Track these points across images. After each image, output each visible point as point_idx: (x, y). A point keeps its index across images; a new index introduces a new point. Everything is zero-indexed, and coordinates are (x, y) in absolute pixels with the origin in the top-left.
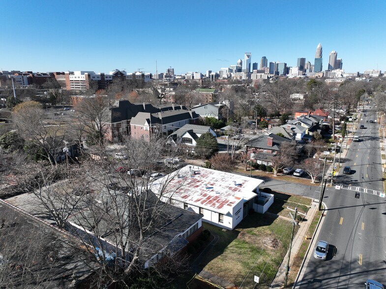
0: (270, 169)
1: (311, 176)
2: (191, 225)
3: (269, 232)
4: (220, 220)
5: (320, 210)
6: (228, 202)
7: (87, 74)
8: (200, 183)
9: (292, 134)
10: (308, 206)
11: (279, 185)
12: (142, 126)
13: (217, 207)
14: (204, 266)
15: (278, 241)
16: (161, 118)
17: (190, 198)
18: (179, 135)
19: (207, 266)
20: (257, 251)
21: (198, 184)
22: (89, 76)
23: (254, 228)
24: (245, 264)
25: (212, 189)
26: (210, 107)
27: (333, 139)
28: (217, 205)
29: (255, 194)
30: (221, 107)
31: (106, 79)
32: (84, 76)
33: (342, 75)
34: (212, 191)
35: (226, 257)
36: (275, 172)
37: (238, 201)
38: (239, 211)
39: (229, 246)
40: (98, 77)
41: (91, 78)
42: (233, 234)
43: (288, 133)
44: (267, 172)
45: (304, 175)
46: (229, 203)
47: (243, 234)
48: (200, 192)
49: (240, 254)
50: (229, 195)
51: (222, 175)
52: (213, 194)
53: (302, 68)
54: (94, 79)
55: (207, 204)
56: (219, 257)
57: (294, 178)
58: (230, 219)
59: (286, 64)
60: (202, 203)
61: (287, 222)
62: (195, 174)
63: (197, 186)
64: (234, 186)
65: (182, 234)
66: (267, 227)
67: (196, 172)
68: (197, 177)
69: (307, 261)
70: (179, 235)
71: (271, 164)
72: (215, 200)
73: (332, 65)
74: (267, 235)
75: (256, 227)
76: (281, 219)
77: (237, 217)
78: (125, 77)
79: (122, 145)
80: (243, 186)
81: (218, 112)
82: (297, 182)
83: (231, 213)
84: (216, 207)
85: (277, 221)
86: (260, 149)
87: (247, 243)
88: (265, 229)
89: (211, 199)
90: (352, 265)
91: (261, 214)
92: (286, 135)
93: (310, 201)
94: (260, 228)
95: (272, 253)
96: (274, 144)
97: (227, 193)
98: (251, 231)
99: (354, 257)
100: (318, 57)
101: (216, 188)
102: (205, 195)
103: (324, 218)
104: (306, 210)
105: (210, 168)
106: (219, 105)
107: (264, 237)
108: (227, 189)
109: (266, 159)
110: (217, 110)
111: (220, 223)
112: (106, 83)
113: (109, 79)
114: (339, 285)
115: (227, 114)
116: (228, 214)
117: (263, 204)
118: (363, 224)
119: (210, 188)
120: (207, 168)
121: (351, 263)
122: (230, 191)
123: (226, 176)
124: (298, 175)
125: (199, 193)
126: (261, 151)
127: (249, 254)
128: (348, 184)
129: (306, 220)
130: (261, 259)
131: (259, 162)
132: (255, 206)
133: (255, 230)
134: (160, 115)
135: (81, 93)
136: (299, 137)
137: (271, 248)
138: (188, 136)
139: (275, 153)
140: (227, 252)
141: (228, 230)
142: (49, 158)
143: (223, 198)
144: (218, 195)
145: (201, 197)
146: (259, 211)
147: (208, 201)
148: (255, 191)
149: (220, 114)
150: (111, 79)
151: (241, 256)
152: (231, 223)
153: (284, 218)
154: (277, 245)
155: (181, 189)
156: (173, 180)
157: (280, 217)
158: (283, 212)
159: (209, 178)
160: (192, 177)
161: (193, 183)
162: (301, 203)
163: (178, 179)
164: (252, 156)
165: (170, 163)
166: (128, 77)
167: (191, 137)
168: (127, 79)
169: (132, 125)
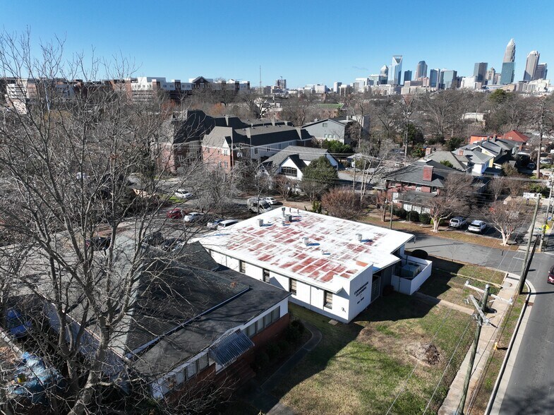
0: (427, 220)
1: (502, 232)
2: (263, 310)
3: (421, 331)
4: (325, 303)
5: (521, 292)
6: (343, 269)
7: (155, 80)
8: (297, 235)
9: (466, 164)
10: (497, 285)
11: (442, 246)
12: (219, 148)
13: (322, 279)
14: (281, 394)
15: (439, 349)
16: (249, 136)
17: (273, 260)
18: (276, 162)
19: (288, 395)
20: (395, 368)
21: (294, 237)
22: (158, 83)
23: (391, 322)
24: (367, 395)
25: (316, 247)
26: (331, 125)
27: (537, 176)
28: (323, 274)
29: (396, 259)
30: (350, 124)
31: (182, 89)
32: (151, 84)
33: (545, 88)
34: (317, 249)
35: (330, 376)
36: (435, 224)
37: (361, 269)
38: (363, 288)
39: (339, 354)
40: (171, 86)
41: (162, 87)
42: (349, 330)
43: (460, 162)
44: (421, 225)
45: (488, 231)
46: (344, 272)
47: (369, 333)
48: (294, 250)
49: (357, 373)
50: (347, 257)
51: (338, 224)
52: (318, 255)
53: (481, 78)
54: (165, 89)
55: (302, 272)
56: (317, 376)
57: (468, 236)
58: (345, 303)
59: (455, 73)
60: (294, 270)
61: (457, 313)
62: (291, 221)
63: (291, 241)
64: (356, 242)
65: (242, 327)
66: (417, 320)
67: (293, 219)
68: (293, 226)
69: (500, 396)
70: (235, 329)
71: (427, 211)
72: (319, 265)
73: (531, 73)
74: (416, 337)
75: (395, 319)
76: (445, 307)
77: (359, 298)
78: (210, 86)
80: (374, 244)
81: (343, 133)
82: (474, 242)
83: (348, 291)
84: (318, 279)
85: (436, 310)
86: (410, 184)
87: (375, 350)
88: (413, 325)
89: (311, 264)
91: (405, 296)
92: (456, 165)
93: (502, 276)
94: (404, 322)
95: (425, 375)
96: (434, 177)
97: (344, 255)
98: (385, 327)
100: (508, 60)
101: (323, 244)
102: (302, 257)
103: (529, 309)
104: (494, 292)
105: (320, 212)
106: (347, 121)
108: (345, 248)
109: (420, 201)
110: (343, 128)
111: (326, 309)
113: (187, 89)
115: (358, 134)
116: (342, 293)
117: (410, 276)
119: (314, 244)
120: (315, 212)
122: (350, 252)
123: (345, 225)
124: (476, 230)
125: (291, 253)
126: (412, 189)
127: (378, 374)
129: (493, 311)
130: (401, 387)
131: (407, 208)
132: (395, 280)
133: (394, 326)
134: (248, 133)
136: (477, 170)
137: (424, 364)
138: (290, 164)
139: (435, 193)
140: (334, 367)
141: (340, 322)
143: (335, 263)
144: (326, 257)
145: (294, 259)
146: (403, 290)
147: (306, 267)
148: (396, 253)
149: (347, 134)
150: (190, 89)
151: (361, 377)
152: (347, 309)
153: (450, 305)
154: (435, 358)
155: (261, 245)
156: (252, 229)
157: (443, 302)
158: (448, 293)
159: (315, 229)
160: (284, 224)
161: (284, 235)
162: (482, 279)
163: (259, 229)
164: (396, 197)
165: (255, 205)
166: (215, 87)
167: (295, 166)
168: (214, 89)
169: (204, 145)
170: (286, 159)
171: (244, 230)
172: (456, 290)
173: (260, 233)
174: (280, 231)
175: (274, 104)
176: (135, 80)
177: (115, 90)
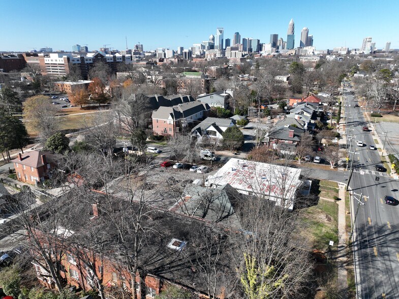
1: (331, 163)
3: (320, 210)
5: (347, 191)
6: (285, 189)
7: (66, 57)
8: (253, 174)
9: (303, 125)
10: (337, 188)
12: (165, 120)
15: (329, 216)
16: (182, 112)
17: (254, 188)
18: (203, 128)
20: (318, 224)
22: (68, 59)
23: (307, 208)
24: (316, 234)
25: (266, 179)
26: (216, 97)
27: (330, 125)
28: (279, 192)
29: (301, 182)
30: (227, 97)
31: (86, 62)
32: (62, 59)
33: (313, 52)
34: (267, 181)
36: (299, 160)
40: (78, 60)
41: (71, 61)
47: (302, 213)
51: (265, 166)
53: (274, 45)
54: (74, 62)
57: (315, 165)
59: (259, 41)
61: (328, 202)
63: (253, 177)
66: (316, 206)
67: (244, 165)
68: (247, 169)
69: (354, 228)
71: (293, 153)
72: (274, 188)
73: (304, 42)
76: (324, 201)
78: (105, 59)
81: (224, 102)
82: (318, 168)
84: (279, 194)
85: (320, 201)
86: (282, 140)
87: (308, 219)
88: (315, 208)
90: (384, 229)
92: (299, 125)
93: (337, 184)
94: (312, 208)
95: (329, 225)
98: (306, 210)
99: (383, 223)
100: (290, 33)
102: (264, 185)
103: (352, 197)
104: (337, 191)
106: (224, 95)
107: (318, 214)
110: (223, 99)
111: (282, 206)
112: (86, 66)
113: (89, 62)
114: (381, 241)
115: (233, 103)
118: (381, 200)
119: (264, 178)
121: (383, 227)
124: (318, 161)
126: (283, 142)
127: (314, 227)
128: (358, 168)
129: (340, 199)
130: (324, 230)
131: (283, 152)
133: (309, 210)
136: (306, 126)
137: (327, 222)
138: (212, 128)
139: (295, 144)
141: (289, 211)
144: (274, 184)
145: (262, 186)
147: (270, 190)
148: (300, 179)
149: (226, 103)
150: (91, 62)
153: (325, 199)
154: (330, 219)
156: (229, 173)
157: (321, 198)
158: (321, 194)
159: (258, 170)
160: (242, 169)
161: (248, 175)
162: (330, 186)
163: (232, 172)
164: (275, 146)
165: (206, 156)
166: (108, 59)
167: (215, 130)
168: (108, 61)
169: (154, 119)
170: (210, 126)
171: (226, 174)
172: (324, 192)
173: (235, 174)
174: (243, 173)
176: (47, 56)
177: (28, 62)
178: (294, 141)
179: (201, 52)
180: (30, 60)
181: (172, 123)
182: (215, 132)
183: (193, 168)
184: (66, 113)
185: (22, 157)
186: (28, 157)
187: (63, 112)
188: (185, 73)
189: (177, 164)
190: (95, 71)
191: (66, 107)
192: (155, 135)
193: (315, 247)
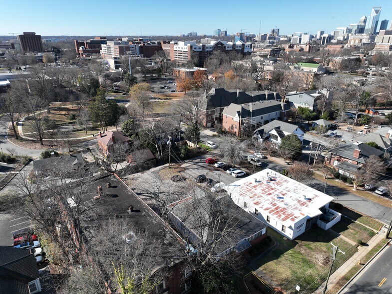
0: (351, 181)
2: (256, 232)
3: (325, 249)
4: (283, 230)
5: (387, 237)
6: (293, 215)
7: (189, 45)
8: (273, 191)
9: (389, 144)
10: (375, 231)
12: (233, 117)
13: (282, 219)
14: (260, 266)
15: (330, 259)
16: (251, 111)
17: (261, 205)
18: (266, 130)
19: (263, 266)
20: (308, 263)
21: (271, 192)
22: (191, 47)
23: (312, 242)
24: (294, 272)
25: (282, 200)
26: (305, 96)
28: (283, 216)
29: (321, 213)
31: (206, 50)
32: (187, 47)
34: (282, 201)
35: (280, 262)
36: (355, 186)
37: (302, 217)
38: (301, 226)
39: (286, 253)
40: (200, 48)
41: (193, 49)
42: (292, 243)
43: (385, 143)
44: (347, 184)
46: (293, 217)
47: (300, 246)
48: (271, 200)
49: (292, 262)
50: (296, 208)
51: (295, 185)
52: (282, 205)
54: (195, 50)
55: (274, 214)
56: (275, 261)
57: (374, 196)
58: (292, 232)
60: (270, 212)
61: (347, 243)
62: (271, 180)
63: (270, 194)
64: (303, 200)
65: (247, 238)
66: (325, 244)
67: (272, 178)
68: (271, 184)
69: (352, 283)
70: (244, 239)
71: (353, 177)
72: (282, 211)
74: (321, 251)
75: (314, 241)
76: (341, 239)
77: (298, 230)
78: (225, 47)
79: (213, 131)
80: (312, 202)
81: (313, 103)
82: (376, 201)
83: (293, 227)
84: (281, 219)
85: (336, 240)
86: (345, 158)
87: (301, 254)
88: (322, 245)
89: (278, 210)
91: (323, 230)
92: (381, 144)
93: (382, 226)
94: (318, 244)
95: (321, 269)
96: (360, 156)
97: (295, 207)
98: (308, 245)
101: (286, 199)
102: (274, 205)
103: (388, 247)
104: (372, 234)
105: (287, 175)
106: (316, 95)
107: (318, 253)
108: (296, 202)
110: (313, 100)
111: (282, 232)
112: (206, 54)
113: (209, 50)
115: (323, 106)
117: (327, 221)
119: (281, 198)
120: (284, 175)
122: (298, 205)
123: (299, 187)
124: (380, 193)
125: (269, 202)
126: (345, 161)
127: (300, 265)
129: (368, 245)
130: (309, 272)
131: (341, 172)
132: (319, 222)
133: (313, 245)
134: (251, 107)
135: (183, 65)
137: (321, 265)
138: (274, 132)
139: (360, 166)
140: (282, 258)
141: (288, 239)
142: (156, 146)
143: (289, 211)
144: (286, 207)
145: (270, 206)
146: (322, 227)
147: (275, 211)
149: (315, 105)
150: (211, 50)
151: (293, 265)
152: (292, 234)
153: (345, 238)
154: (327, 263)
155: (255, 195)
156: (251, 183)
157: (342, 236)
158: (346, 232)
159: (283, 187)
160: (267, 183)
161: (267, 190)
162: (369, 226)
163: (254, 184)
164: (336, 163)
165: (252, 160)
166: (228, 47)
167: (277, 135)
168: (227, 49)
169: (224, 114)
170: (272, 129)
171: (247, 184)
172: (351, 231)
173: (255, 187)
174: (265, 187)
175: (268, 61)
176: (177, 44)
177: (163, 48)
178: (358, 163)
179: (344, 37)
180: (165, 47)
181: (238, 121)
182: (277, 137)
183: (230, 170)
184: (171, 98)
185: (102, 135)
186: (106, 135)
187: (169, 96)
188: (300, 63)
189: (219, 163)
190: (211, 59)
191: (174, 91)
192: (223, 130)
193: (281, 285)
